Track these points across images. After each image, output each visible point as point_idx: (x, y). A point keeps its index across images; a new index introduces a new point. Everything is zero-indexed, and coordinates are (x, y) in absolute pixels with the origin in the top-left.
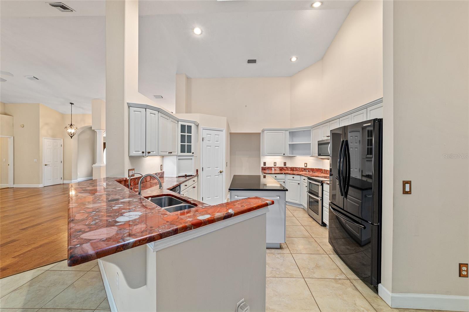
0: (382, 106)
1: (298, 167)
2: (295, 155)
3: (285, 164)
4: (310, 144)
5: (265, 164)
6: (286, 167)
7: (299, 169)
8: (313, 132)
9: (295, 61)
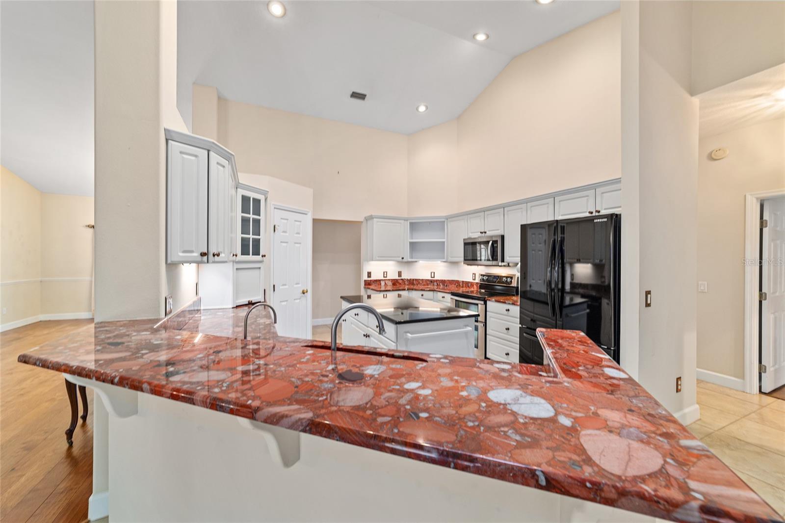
0: (620, 190)
1: (421, 278)
2: (416, 260)
3: (400, 274)
4: (444, 242)
5: (369, 274)
6: (402, 279)
7: (423, 282)
8: (449, 224)
9: (423, 112)
